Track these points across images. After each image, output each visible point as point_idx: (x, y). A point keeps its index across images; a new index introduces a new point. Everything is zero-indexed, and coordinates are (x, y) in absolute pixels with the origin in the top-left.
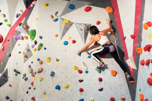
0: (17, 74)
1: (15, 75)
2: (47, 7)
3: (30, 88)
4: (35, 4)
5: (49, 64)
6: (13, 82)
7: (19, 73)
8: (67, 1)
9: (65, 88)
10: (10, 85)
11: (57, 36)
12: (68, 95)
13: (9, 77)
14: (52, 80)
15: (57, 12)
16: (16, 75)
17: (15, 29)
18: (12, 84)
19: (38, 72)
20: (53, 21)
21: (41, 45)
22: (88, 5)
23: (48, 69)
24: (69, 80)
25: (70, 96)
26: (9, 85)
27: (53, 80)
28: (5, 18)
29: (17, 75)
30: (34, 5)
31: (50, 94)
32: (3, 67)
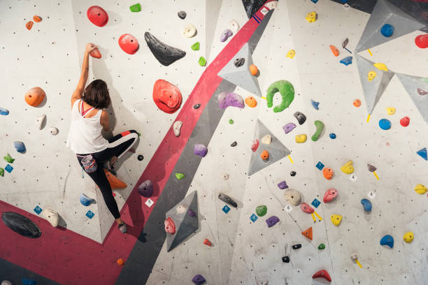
0: (230, 206)
1: (224, 209)
2: (315, 23)
3: (298, 247)
4: (273, 10)
5: (351, 178)
6: (218, 233)
7: (235, 205)
8: (366, 14)
9: (404, 242)
10: (208, 243)
11: (357, 103)
12: (416, 260)
13: (203, 218)
14: (368, 221)
15: (347, 41)
16: (226, 210)
17: (219, 74)
18: (214, 238)
19: (326, 201)
20: (341, 62)
21: (321, 126)
22: (422, 30)
23: (352, 192)
24: (410, 222)
25: (421, 262)
26: (203, 241)
27: (370, 221)
28: (195, 40)
29: (229, 209)
30: (271, 12)
31: (370, 259)
32: (182, 187)
